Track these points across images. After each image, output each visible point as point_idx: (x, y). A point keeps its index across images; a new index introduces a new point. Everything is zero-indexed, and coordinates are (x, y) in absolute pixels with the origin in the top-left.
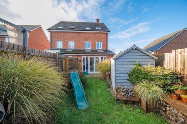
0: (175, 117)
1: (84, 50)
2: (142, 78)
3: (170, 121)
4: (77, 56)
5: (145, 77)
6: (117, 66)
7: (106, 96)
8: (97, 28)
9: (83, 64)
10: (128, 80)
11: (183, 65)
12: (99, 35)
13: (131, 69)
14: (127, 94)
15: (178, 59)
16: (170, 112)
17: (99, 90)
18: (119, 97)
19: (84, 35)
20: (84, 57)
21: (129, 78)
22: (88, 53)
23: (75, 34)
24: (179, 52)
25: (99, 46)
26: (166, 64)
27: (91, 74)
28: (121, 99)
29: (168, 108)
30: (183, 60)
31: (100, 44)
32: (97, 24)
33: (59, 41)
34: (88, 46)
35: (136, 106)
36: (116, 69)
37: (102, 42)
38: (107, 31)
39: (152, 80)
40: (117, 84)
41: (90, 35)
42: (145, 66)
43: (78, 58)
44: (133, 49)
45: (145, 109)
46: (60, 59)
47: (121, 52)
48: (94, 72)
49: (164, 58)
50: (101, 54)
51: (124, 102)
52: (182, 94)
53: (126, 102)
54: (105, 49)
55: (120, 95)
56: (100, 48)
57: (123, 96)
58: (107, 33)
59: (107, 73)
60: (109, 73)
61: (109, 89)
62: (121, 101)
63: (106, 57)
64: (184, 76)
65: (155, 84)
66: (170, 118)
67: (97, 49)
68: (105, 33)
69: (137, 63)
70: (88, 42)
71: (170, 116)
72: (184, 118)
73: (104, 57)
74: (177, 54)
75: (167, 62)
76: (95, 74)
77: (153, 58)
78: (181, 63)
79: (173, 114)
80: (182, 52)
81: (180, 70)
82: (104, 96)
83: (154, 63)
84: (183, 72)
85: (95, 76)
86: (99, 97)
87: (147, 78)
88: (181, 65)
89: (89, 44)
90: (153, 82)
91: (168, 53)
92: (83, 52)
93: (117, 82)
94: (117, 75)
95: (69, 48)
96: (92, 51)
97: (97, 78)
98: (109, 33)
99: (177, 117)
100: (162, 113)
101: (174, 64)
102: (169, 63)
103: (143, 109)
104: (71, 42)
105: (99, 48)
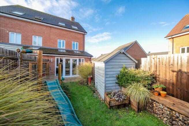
0: (161, 112)
1: (57, 50)
2: (131, 80)
3: (156, 116)
4: (48, 56)
5: (133, 80)
6: (108, 70)
7: (96, 105)
8: (73, 27)
9: (56, 67)
10: (116, 83)
11: (155, 68)
12: (76, 35)
13: (119, 73)
14: (120, 99)
15: (152, 63)
16: (156, 107)
17: (86, 99)
18: (113, 103)
19: (57, 31)
20: (57, 57)
21: (117, 81)
22: (63, 54)
23: (44, 28)
24: (153, 57)
25: (75, 47)
26: (143, 66)
27: (67, 79)
28: (114, 105)
29: (154, 105)
30: (155, 64)
31: (77, 45)
32: (72, 22)
33: (15, 33)
34: (62, 45)
35: (127, 108)
36: (106, 72)
37: (78, 43)
38: (84, 32)
39: (138, 81)
40: (107, 88)
41: (65, 33)
42: (129, 69)
43: (49, 59)
44: (121, 52)
45: (136, 110)
46: (23, 60)
47: (102, 54)
48: (71, 76)
49: (141, 62)
50: (79, 56)
51: (117, 107)
52: (160, 91)
53: (119, 107)
54: (82, 50)
55: (114, 101)
56: (77, 49)
57: (117, 101)
58: (84, 34)
59: (89, 77)
60: (91, 76)
61: (95, 95)
62: (114, 107)
63: (84, 59)
64: (156, 76)
65: (141, 85)
66: (156, 112)
67: (73, 49)
68: (82, 34)
69: (124, 66)
70: (62, 40)
71: (157, 111)
72: (169, 111)
73: (82, 59)
74: (151, 59)
75: (144, 65)
76: (72, 78)
77: (134, 62)
78: (154, 66)
79: (159, 109)
80: (155, 57)
81: (154, 71)
82: (94, 104)
83: (135, 66)
84: (156, 73)
85: (73, 81)
86: (90, 108)
87: (135, 80)
88: (154, 68)
89: (63, 43)
90: (140, 83)
91: (144, 58)
92: (56, 52)
93: (107, 87)
94: (107, 79)
95: (33, 45)
96: (67, 51)
97: (77, 83)
98: (86, 34)
99: (162, 111)
100: (149, 109)
101: (149, 67)
102: (144, 66)
103: (134, 110)
104: (37, 37)
105: (75, 49)
